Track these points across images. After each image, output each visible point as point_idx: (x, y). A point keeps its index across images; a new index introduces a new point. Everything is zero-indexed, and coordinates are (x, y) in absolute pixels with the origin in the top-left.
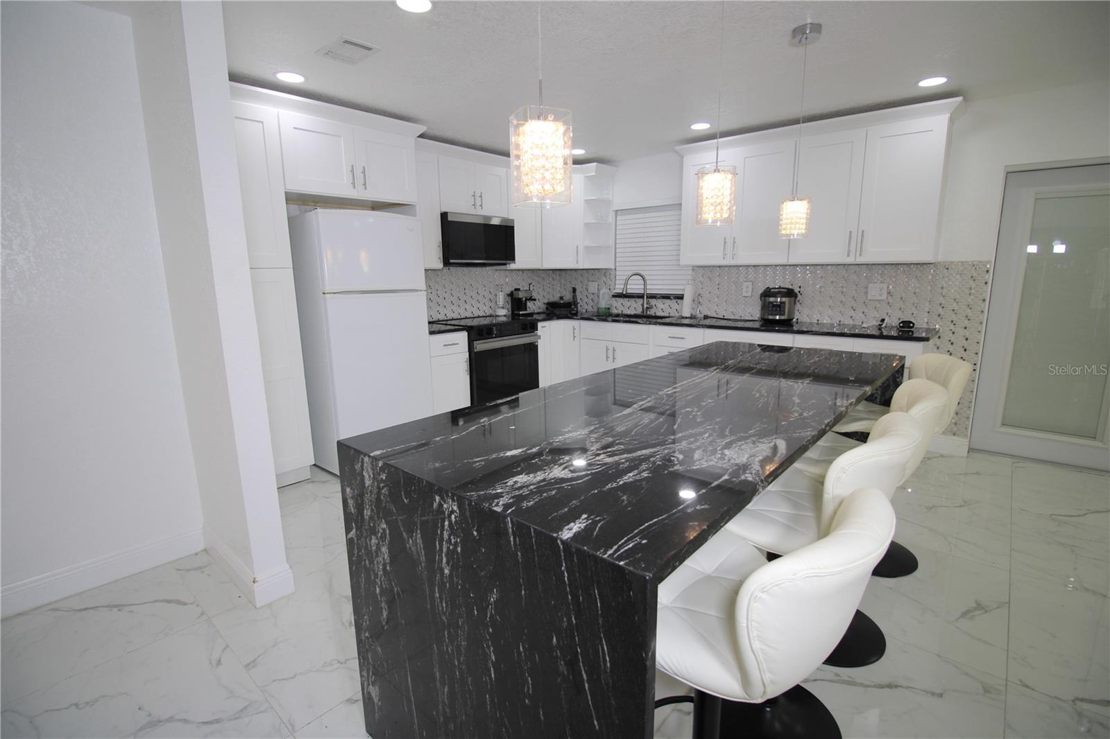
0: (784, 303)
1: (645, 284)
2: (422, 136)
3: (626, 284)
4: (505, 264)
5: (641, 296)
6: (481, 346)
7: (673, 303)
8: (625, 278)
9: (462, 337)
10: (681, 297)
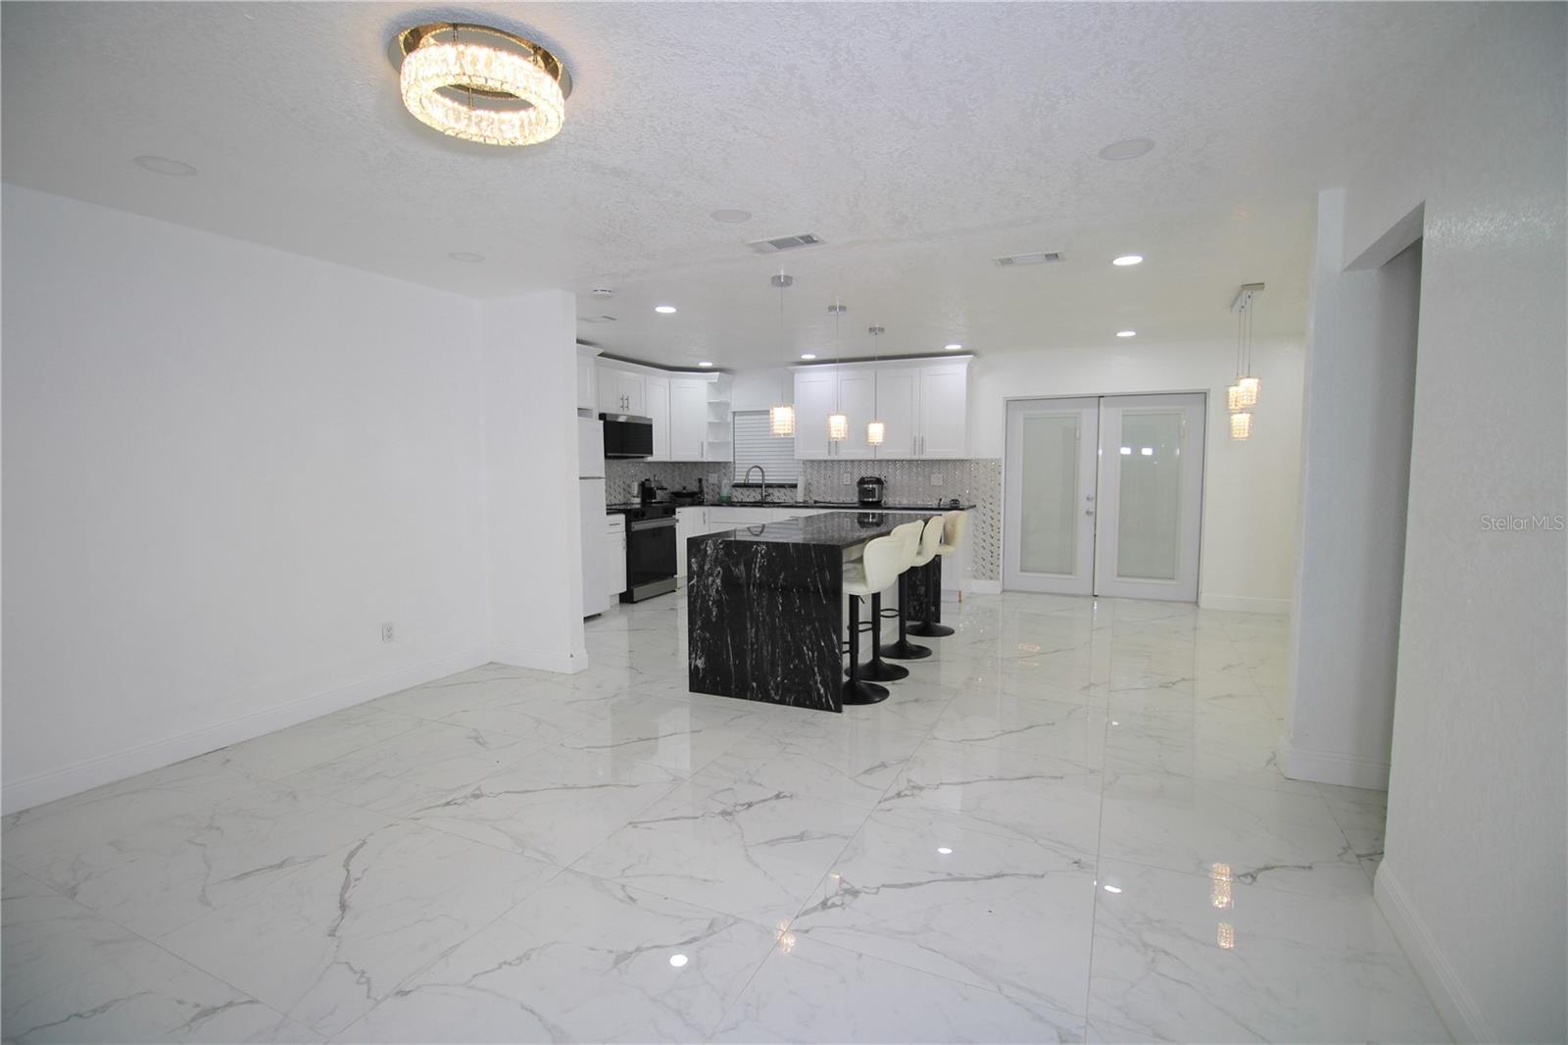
0: (874, 489)
1: (763, 476)
2: (601, 355)
3: (747, 475)
4: (643, 457)
5: (759, 486)
6: (638, 526)
7: (787, 491)
8: (746, 470)
9: (621, 518)
10: (795, 486)
